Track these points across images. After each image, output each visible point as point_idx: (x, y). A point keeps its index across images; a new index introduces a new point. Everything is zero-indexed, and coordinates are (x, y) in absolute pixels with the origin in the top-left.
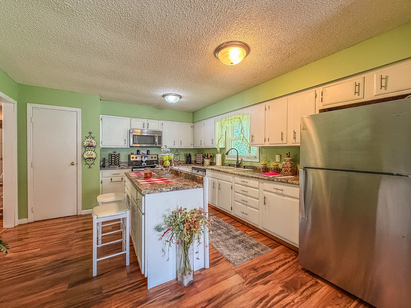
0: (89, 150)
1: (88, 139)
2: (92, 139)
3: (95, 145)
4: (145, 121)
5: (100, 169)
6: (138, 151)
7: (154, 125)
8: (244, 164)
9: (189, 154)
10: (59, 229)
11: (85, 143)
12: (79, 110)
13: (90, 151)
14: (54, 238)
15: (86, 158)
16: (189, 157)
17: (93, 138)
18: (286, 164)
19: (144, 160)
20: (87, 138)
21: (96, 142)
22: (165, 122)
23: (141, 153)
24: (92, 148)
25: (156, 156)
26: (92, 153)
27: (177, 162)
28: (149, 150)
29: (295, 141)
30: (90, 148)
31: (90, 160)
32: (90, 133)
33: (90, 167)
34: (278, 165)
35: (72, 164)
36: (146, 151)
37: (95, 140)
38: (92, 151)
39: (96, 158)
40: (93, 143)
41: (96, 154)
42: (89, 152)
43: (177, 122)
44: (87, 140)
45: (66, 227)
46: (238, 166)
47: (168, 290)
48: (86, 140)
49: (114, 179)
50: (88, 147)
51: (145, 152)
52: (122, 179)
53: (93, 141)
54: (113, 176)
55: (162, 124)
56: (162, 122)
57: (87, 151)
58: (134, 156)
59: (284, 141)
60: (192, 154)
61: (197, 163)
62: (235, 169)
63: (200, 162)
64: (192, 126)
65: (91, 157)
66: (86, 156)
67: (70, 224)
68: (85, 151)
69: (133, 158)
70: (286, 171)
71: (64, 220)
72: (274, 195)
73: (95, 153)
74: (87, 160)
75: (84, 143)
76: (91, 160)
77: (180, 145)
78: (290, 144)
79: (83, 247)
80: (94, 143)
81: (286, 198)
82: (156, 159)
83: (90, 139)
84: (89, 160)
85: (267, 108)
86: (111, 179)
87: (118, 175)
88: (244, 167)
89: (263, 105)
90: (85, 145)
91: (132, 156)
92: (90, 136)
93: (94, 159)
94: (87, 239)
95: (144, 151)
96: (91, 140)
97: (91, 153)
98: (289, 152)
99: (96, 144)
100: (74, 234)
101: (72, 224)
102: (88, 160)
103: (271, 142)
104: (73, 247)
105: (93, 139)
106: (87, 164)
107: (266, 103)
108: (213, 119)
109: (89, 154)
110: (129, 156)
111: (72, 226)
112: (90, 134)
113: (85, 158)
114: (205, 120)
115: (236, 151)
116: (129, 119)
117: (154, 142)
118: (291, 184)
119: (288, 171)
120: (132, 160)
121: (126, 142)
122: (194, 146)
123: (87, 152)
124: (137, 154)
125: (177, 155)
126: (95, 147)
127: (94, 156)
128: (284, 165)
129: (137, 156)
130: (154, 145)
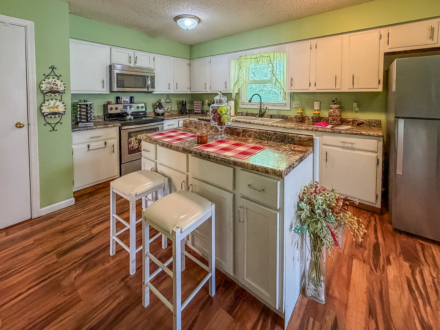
0: (52, 99)
1: (49, 79)
2: (56, 79)
3: (61, 89)
4: (131, 53)
5: (72, 131)
6: (118, 98)
7: (144, 60)
8: (268, 113)
9: (184, 102)
10: (12, 258)
11: (44, 87)
12: (30, 24)
13: (54, 101)
14: (19, 283)
15: (47, 113)
16: (183, 105)
17: (58, 77)
18: (334, 112)
19: (129, 111)
20: (47, 76)
21: (64, 84)
22: (157, 57)
23: (123, 101)
24: (57, 94)
25: (143, 105)
26: (57, 104)
27: (169, 113)
28: (133, 97)
29: (353, 87)
30: (53, 95)
31: (55, 117)
32: (53, 68)
33: (53, 129)
34: (320, 113)
35: (19, 126)
36: (128, 97)
37: (62, 81)
38: (56, 100)
39: (64, 112)
40: (59, 85)
41: (65, 106)
42: (52, 103)
43: (172, 58)
44: (47, 80)
45: (25, 250)
46: (262, 115)
47: (311, 319)
48: (45, 81)
49: (93, 145)
50: (51, 94)
51: (128, 100)
52: (105, 143)
53: (58, 82)
54: (90, 140)
55: (154, 59)
56: (152, 55)
57: (48, 100)
58: (114, 106)
59: (338, 87)
61: (196, 113)
62: (259, 120)
63: (199, 112)
64: (189, 64)
65: (55, 110)
66: (45, 110)
67: (30, 241)
68: (44, 101)
69: (111, 109)
70: (334, 120)
71: (7, 235)
72: (340, 149)
73: (63, 103)
74: (49, 116)
75: (41, 85)
76: (57, 116)
77: (175, 90)
78: (345, 89)
79: (100, 283)
80: (61, 86)
81: (357, 152)
82: (144, 110)
83: (54, 78)
84: (53, 117)
85: (314, 47)
86: (89, 147)
87: (99, 139)
88: (271, 117)
89: (307, 44)
90: (43, 91)
91: (109, 106)
92: (52, 73)
93: (62, 114)
94: (95, 265)
95: (126, 99)
96: (55, 81)
97: (54, 104)
98: (336, 99)
99: (65, 87)
100: (56, 262)
101: (35, 241)
102: (51, 117)
103: (317, 87)
104: (79, 291)
105: (58, 79)
106: (49, 123)
107: (311, 41)
108: (227, 55)
109: (52, 105)
110: (106, 107)
111: (39, 242)
112: (53, 70)
113: (44, 113)
114: (212, 57)
115: (259, 98)
116: (108, 48)
117: (145, 86)
118: (367, 135)
119: (337, 120)
120: (110, 112)
121: (105, 85)
122: (191, 91)
123: (47, 103)
124: (117, 103)
125: (168, 102)
126: (63, 92)
127: (61, 109)
128: (331, 113)
129: (118, 106)
130: (145, 90)
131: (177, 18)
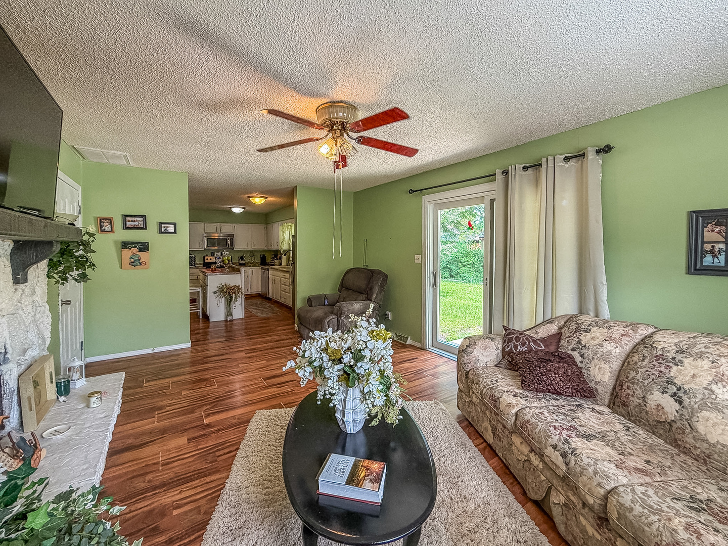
4: (218, 225)
6: (212, 253)
7: (227, 228)
9: (264, 255)
16: (263, 258)
22: (237, 225)
23: (215, 255)
27: (252, 264)
36: (219, 252)
43: (250, 225)
51: (219, 254)
52: (198, 278)
55: (235, 227)
56: (233, 225)
58: (209, 258)
60: (267, 255)
64: (266, 228)
77: (253, 247)
87: (194, 274)
91: (206, 258)
95: (217, 253)
110: (204, 257)
116: (203, 224)
117: (226, 244)
120: (206, 261)
121: (201, 245)
125: (251, 256)
129: (211, 257)
130: (227, 247)
131: (231, 208)
